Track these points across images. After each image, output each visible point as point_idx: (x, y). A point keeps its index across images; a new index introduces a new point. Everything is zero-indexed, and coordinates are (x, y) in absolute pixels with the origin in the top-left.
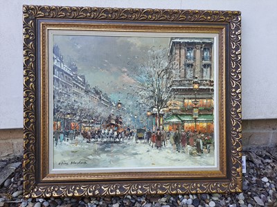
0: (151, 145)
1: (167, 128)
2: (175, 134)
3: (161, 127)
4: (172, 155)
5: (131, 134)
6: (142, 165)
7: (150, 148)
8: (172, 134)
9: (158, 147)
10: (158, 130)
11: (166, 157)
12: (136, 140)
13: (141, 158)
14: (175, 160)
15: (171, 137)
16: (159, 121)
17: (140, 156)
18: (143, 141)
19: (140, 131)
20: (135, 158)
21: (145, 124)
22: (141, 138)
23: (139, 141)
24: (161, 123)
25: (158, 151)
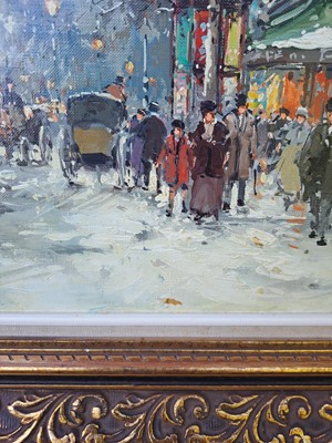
0: (163, 199)
1: (267, 95)
2: (318, 134)
3: (230, 84)
4: (283, 258)
5: (32, 129)
6: (109, 304)
7: (154, 219)
8: (298, 137)
9: (199, 216)
10: (207, 107)
11: (244, 272)
12: (69, 170)
13: (105, 273)
14: (291, 286)
15: (290, 153)
16: (220, 43)
17: (96, 262)
18: (111, 178)
19: (87, 111)
20: (70, 269)
21: (119, 63)
22: (96, 161)
23: (83, 176)
24: (232, 55)
25: (199, 234)
